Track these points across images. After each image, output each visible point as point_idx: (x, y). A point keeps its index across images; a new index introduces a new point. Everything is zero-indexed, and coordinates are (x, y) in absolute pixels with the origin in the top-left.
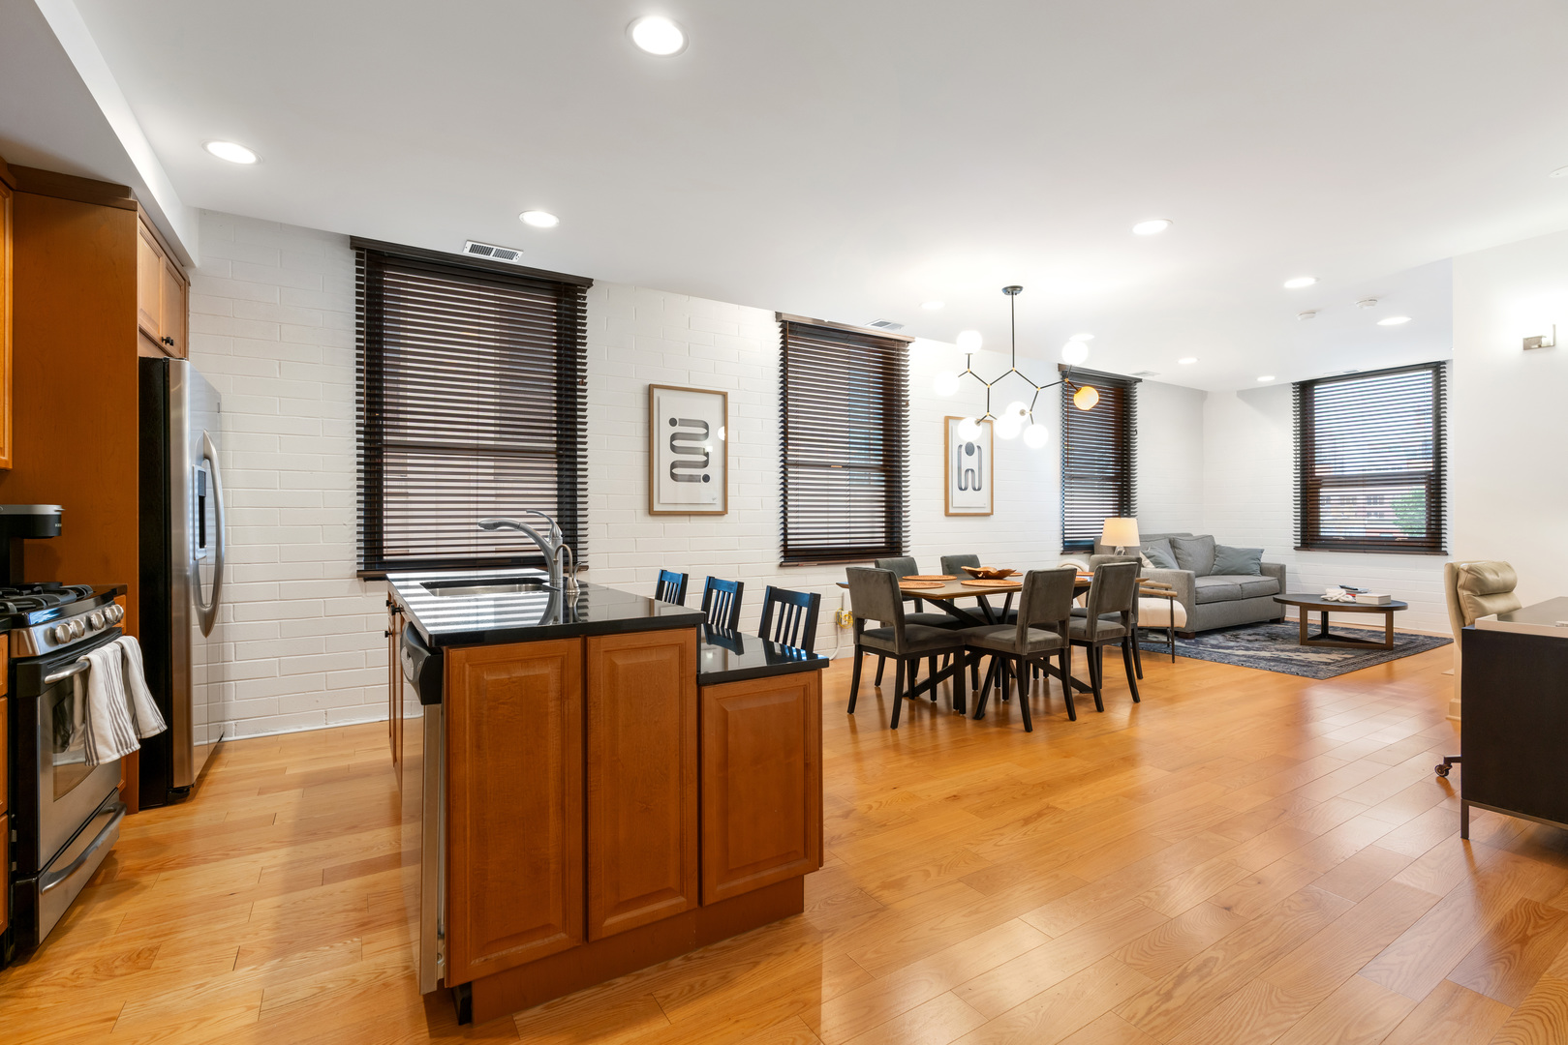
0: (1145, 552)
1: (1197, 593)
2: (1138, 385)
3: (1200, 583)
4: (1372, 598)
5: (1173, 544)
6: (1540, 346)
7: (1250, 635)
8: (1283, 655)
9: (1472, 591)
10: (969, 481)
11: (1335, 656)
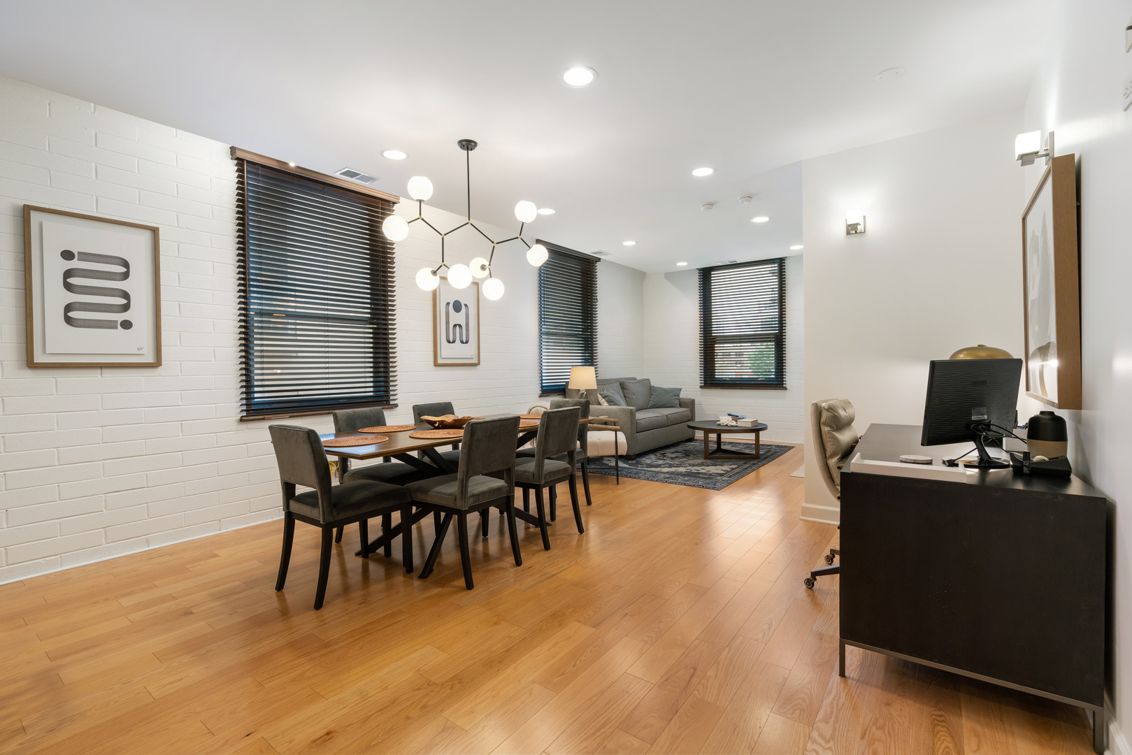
0: (602, 393)
1: (637, 424)
2: (598, 264)
3: (640, 416)
4: (746, 422)
5: (623, 385)
6: (856, 232)
7: (673, 453)
8: (694, 469)
9: (830, 427)
10: (458, 334)
11: (726, 468)
